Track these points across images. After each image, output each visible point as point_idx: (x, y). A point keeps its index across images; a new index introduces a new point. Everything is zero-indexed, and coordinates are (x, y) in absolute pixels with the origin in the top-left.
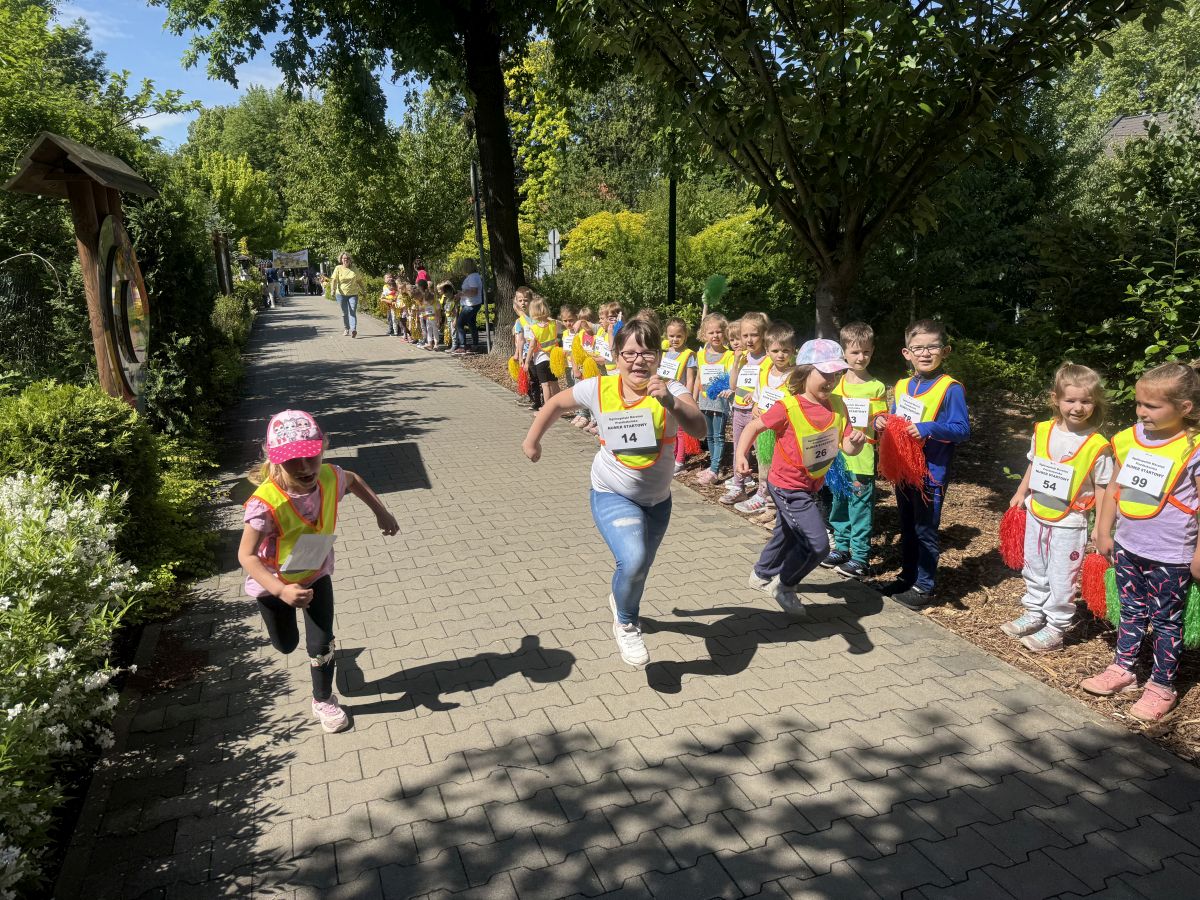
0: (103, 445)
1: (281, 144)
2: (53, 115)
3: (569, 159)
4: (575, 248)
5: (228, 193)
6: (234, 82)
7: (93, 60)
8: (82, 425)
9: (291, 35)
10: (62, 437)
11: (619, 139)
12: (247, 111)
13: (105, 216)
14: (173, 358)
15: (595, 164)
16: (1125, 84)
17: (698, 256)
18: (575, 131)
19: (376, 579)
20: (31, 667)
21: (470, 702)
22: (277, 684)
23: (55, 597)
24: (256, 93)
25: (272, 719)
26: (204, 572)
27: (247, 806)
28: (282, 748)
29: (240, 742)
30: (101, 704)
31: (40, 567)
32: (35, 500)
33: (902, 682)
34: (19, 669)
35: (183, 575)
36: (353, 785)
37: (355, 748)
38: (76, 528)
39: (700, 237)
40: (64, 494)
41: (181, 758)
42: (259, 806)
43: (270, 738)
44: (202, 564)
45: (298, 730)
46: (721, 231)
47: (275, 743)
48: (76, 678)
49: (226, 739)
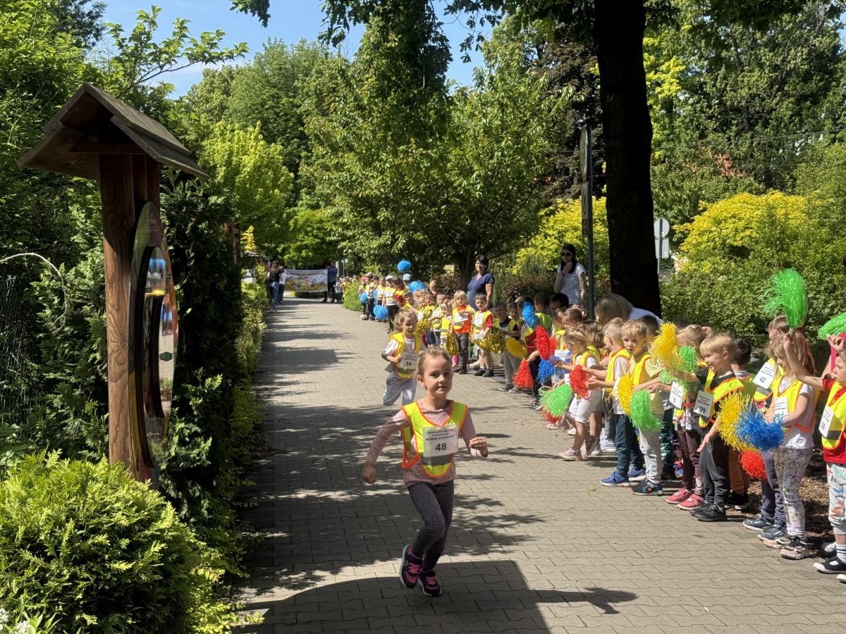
11: (752, 95)
12: (261, 71)
13: (145, 202)
14: (198, 407)
15: (715, 130)
18: (685, 88)
24: (274, 49)
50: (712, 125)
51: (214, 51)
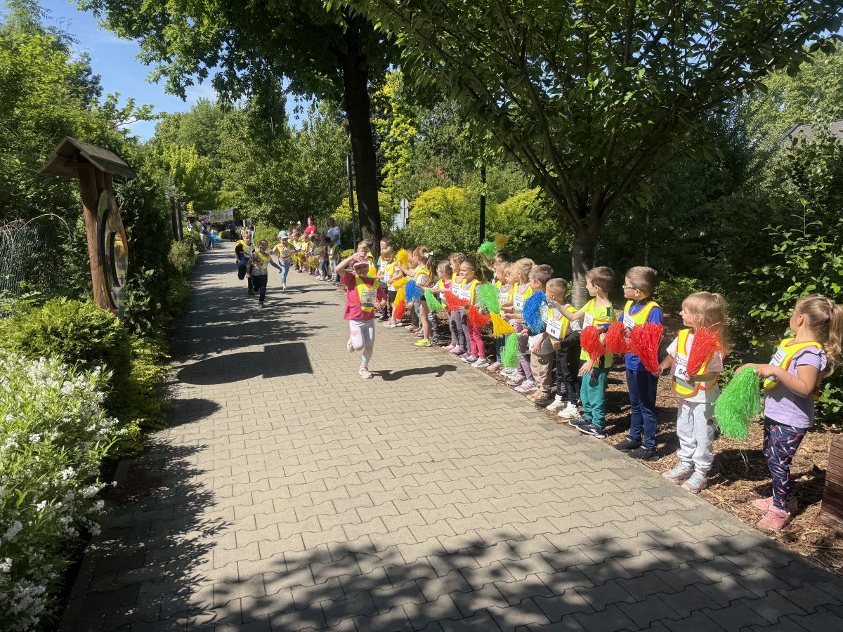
0: (96, 340)
1: (218, 138)
2: (67, 121)
3: (416, 150)
4: (418, 211)
5: (181, 172)
6: (184, 97)
7: (92, 81)
8: (84, 327)
9: (225, 68)
10: (70, 335)
11: (450, 137)
13: (102, 190)
14: (142, 284)
15: (434, 155)
16: (800, 102)
17: (502, 217)
18: (420, 132)
19: (274, 432)
20: (51, 479)
21: (333, 512)
22: (206, 499)
23: (66, 437)
24: (203, 104)
25: (202, 521)
26: (160, 426)
27: (184, 575)
28: (209, 539)
29: (181, 535)
30: (93, 506)
31: (57, 417)
32: (52, 375)
33: (619, 503)
34: (43, 480)
35: (146, 428)
36: (254, 563)
37: (256, 540)
38: (79, 393)
39: (503, 205)
40: (70, 372)
41: (142, 545)
42: (192, 576)
43: (201, 533)
44: (158, 421)
45: (219, 528)
46: (519, 201)
47: (203, 536)
48: (77, 489)
49: (171, 534)
50: (432, 152)
51: (149, 115)
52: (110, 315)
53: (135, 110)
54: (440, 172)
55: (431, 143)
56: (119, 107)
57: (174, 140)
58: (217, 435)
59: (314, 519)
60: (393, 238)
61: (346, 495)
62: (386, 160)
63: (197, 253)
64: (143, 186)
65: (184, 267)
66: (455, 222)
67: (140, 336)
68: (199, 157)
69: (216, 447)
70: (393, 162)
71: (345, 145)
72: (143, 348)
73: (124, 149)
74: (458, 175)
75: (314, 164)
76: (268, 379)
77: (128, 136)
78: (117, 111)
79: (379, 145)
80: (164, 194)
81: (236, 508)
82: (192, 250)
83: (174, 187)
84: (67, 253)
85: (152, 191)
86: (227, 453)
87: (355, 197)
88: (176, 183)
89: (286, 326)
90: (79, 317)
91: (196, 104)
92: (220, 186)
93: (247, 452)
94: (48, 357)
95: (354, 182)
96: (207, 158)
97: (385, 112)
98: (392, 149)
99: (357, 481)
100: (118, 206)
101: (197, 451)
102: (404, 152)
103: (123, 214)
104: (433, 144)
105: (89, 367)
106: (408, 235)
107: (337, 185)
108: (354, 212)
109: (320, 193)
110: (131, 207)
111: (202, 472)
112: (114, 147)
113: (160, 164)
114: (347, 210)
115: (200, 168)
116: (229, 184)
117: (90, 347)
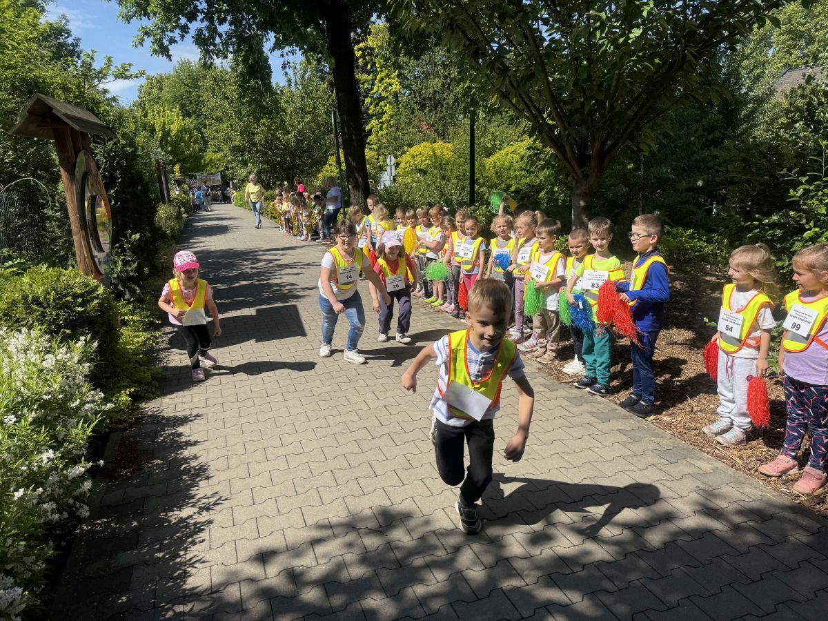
0: (80, 309)
1: (202, 99)
2: (44, 82)
3: (400, 106)
4: (405, 168)
5: (166, 133)
6: (169, 57)
7: (72, 44)
8: (66, 295)
9: (206, 23)
10: (52, 304)
11: (435, 92)
12: (178, 77)
13: (79, 151)
14: (129, 248)
15: (419, 109)
16: (789, 47)
17: (491, 172)
18: (404, 87)
19: (268, 399)
20: (30, 463)
21: (333, 484)
22: (201, 472)
23: (47, 415)
24: (185, 65)
25: (197, 497)
26: (151, 395)
27: (180, 556)
28: (204, 517)
29: (175, 513)
30: (80, 487)
31: (36, 394)
32: (34, 347)
33: (633, 468)
34: (22, 464)
35: (136, 398)
36: (253, 542)
37: (254, 516)
38: (62, 367)
39: (492, 159)
40: (54, 343)
41: (135, 523)
42: (188, 557)
43: (196, 510)
44: (149, 390)
45: (215, 504)
46: (507, 154)
47: (199, 513)
48: (62, 470)
49: (165, 511)
50: (417, 107)
51: (128, 73)
52: (94, 282)
53: (113, 69)
54: (425, 127)
55: (415, 97)
56: (97, 65)
57: (157, 103)
58: (211, 402)
59: (314, 492)
60: (381, 197)
61: (346, 465)
62: (370, 117)
63: (185, 216)
64: (123, 147)
65: (172, 230)
66: (443, 178)
67: (129, 302)
68: (184, 120)
69: (209, 416)
70: (378, 119)
71: (330, 101)
72: (132, 315)
73: (103, 108)
74: (443, 131)
75: (299, 122)
76: (260, 344)
77: (108, 96)
78: (95, 70)
79: (363, 101)
80: (150, 158)
81: (232, 481)
82: (180, 213)
83: (159, 150)
84: (49, 218)
85: (134, 153)
86: (222, 422)
87: (342, 155)
88: (162, 147)
89: (278, 288)
90: (62, 284)
91: (178, 65)
92: (206, 147)
93: (242, 420)
94: (30, 328)
95: (340, 140)
96: (191, 120)
97: (369, 67)
98: (377, 105)
99: (357, 450)
100: (99, 168)
101: (191, 421)
102: (388, 109)
103: (104, 177)
104: (418, 99)
105: (74, 337)
106: (396, 193)
107: (323, 142)
108: (341, 170)
109: (305, 151)
110: (112, 169)
111: (196, 443)
112: (92, 106)
113: (144, 126)
114: (333, 169)
115: (185, 130)
116: (215, 146)
117: (74, 316)
